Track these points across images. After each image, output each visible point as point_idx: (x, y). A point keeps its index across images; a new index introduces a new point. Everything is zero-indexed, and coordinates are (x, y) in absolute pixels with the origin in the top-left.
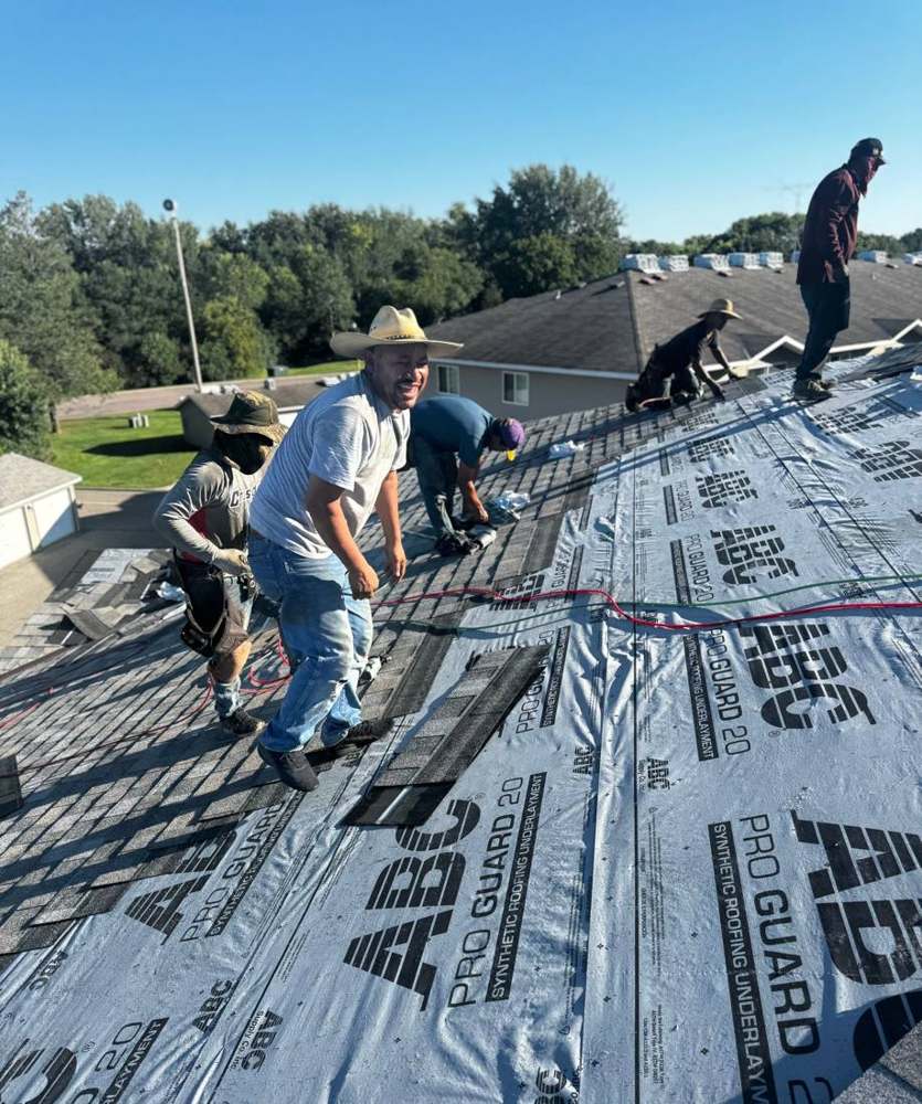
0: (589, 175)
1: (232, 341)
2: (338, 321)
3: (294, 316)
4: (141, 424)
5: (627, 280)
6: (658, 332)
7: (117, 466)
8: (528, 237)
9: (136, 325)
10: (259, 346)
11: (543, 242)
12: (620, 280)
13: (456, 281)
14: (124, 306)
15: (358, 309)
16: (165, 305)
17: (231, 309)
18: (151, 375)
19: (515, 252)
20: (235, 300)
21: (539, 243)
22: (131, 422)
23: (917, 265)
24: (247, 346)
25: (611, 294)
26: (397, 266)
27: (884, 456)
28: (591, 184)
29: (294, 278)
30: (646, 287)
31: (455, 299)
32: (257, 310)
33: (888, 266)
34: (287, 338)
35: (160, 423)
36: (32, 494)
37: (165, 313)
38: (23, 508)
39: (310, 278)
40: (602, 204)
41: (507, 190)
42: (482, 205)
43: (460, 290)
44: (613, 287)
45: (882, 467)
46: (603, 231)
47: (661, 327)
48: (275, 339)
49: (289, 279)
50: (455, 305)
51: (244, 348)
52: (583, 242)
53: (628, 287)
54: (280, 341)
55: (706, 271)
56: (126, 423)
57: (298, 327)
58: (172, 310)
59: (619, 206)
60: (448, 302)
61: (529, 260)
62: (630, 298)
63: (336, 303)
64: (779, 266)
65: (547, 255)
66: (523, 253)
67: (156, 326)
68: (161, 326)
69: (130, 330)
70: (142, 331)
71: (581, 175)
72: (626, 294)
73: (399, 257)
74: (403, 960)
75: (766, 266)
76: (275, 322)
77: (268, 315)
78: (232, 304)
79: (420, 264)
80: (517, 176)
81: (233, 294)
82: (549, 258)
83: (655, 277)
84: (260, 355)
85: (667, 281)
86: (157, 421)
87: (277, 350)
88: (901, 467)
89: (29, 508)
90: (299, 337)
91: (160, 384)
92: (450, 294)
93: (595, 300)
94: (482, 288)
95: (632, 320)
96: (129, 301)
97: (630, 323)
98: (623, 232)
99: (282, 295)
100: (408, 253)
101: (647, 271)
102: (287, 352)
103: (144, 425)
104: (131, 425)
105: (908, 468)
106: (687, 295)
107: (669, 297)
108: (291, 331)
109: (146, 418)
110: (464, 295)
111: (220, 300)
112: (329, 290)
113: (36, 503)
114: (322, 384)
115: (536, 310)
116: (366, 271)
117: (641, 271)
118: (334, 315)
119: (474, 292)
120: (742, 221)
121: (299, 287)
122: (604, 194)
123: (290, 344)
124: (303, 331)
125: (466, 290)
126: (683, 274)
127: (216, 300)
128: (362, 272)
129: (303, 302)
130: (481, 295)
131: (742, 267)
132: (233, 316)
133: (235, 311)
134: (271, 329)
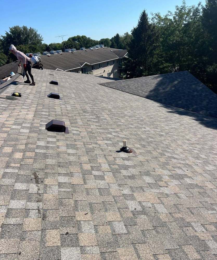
0: (31, 28)
28: (31, 30)
40: (36, 35)
41: (9, 33)
42: (4, 37)
52: (31, 46)
55: (45, 55)
59: (40, 36)
71: (29, 28)
80: (11, 29)
98: (43, 42)
120: (70, 38)
122: (36, 33)
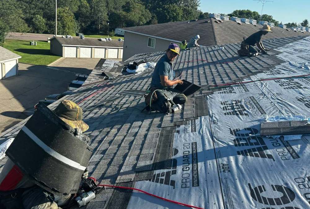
1: (65, 22)
2: (102, 21)
3: (87, 17)
4: (34, 44)
5: (211, 20)
6: (221, 37)
7: (28, 56)
8: (169, 5)
9: (32, 11)
10: (74, 25)
11: (174, 7)
12: (209, 21)
13: (143, 15)
14: (29, 4)
15: (109, 19)
16: (44, 7)
17: (66, 11)
18: (36, 29)
19: (164, 9)
20: (68, 9)
21: (172, 7)
22: (31, 43)
23: (295, 31)
24: (70, 24)
25: (206, 24)
26: (123, 7)
27: (286, 82)
29: (88, 5)
30: (216, 24)
31: (142, 21)
32: (74, 14)
33: (287, 30)
34: (83, 24)
35: (41, 45)
36: (5, 59)
37: (43, 9)
38: (2, 64)
39: (93, 6)
43: (143, 18)
44: (207, 22)
45: (286, 85)
46: (192, 7)
47: (222, 36)
48: (79, 24)
49: (86, 5)
50: (141, 23)
51: (68, 25)
52: (186, 9)
53: (211, 22)
54: (81, 25)
55: (234, 22)
56: (29, 43)
57: (88, 21)
58: (46, 9)
60: (139, 21)
61: (168, 12)
62: (212, 26)
63: (102, 15)
64: (255, 24)
65: (175, 11)
66: (167, 9)
67: (39, 13)
68: (41, 13)
69: (30, 12)
70: (34, 14)
72: (211, 24)
73: (124, 4)
74: (164, 180)
75: (251, 23)
76: (80, 19)
77: (77, 16)
78: (66, 10)
79: (131, 7)
81: (67, 7)
82: (175, 12)
83: (219, 21)
84: (74, 28)
85: (223, 23)
86: (39, 44)
87: (79, 28)
88: (292, 86)
89: (4, 64)
90: (87, 25)
91: (38, 33)
92: (140, 19)
93: (200, 25)
94: (151, 19)
95: (213, 32)
96: (31, 3)
97: (213, 33)
99: (84, 10)
100: (128, 3)
101: (217, 19)
102: (83, 29)
103: (35, 45)
104: (31, 44)
105: (294, 86)
106: (229, 28)
107: (224, 27)
108: (85, 22)
109: (36, 42)
110: (145, 20)
111: (62, 8)
112: (100, 11)
113: (6, 63)
114: (100, 40)
115: (181, 25)
116: (113, 7)
117: (215, 19)
118: (100, 19)
119: (148, 20)
121: (89, 8)
123: (84, 26)
124: (89, 23)
125: (146, 19)
126: (227, 21)
127: (61, 8)
128: (111, 7)
129: (91, 14)
130: (150, 21)
131: (244, 22)
132: (66, 14)
133: (67, 12)
134: (78, 20)
